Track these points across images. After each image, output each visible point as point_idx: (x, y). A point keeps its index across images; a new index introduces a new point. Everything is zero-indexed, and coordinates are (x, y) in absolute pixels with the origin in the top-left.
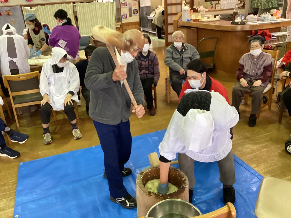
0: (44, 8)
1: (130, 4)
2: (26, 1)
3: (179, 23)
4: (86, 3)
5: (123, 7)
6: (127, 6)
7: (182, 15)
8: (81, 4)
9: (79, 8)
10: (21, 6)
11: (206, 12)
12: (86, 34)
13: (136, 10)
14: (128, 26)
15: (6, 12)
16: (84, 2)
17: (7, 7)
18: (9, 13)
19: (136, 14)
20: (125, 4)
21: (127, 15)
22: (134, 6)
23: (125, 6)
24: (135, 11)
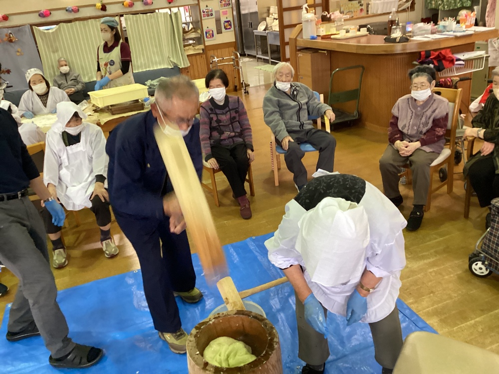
0: (70, 26)
1: (217, 12)
2: (40, 17)
3: (297, 43)
4: (141, 15)
5: (204, 18)
6: (212, 17)
7: (302, 29)
8: (133, 17)
9: (131, 24)
10: (31, 26)
11: (345, 20)
12: (144, 67)
13: (228, 22)
14: (215, 51)
15: (7, 38)
16: (138, 14)
17: (8, 28)
18: (12, 38)
19: (229, 29)
20: (210, 13)
21: (213, 31)
22: (225, 16)
23: (209, 16)
24: (226, 24)
